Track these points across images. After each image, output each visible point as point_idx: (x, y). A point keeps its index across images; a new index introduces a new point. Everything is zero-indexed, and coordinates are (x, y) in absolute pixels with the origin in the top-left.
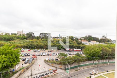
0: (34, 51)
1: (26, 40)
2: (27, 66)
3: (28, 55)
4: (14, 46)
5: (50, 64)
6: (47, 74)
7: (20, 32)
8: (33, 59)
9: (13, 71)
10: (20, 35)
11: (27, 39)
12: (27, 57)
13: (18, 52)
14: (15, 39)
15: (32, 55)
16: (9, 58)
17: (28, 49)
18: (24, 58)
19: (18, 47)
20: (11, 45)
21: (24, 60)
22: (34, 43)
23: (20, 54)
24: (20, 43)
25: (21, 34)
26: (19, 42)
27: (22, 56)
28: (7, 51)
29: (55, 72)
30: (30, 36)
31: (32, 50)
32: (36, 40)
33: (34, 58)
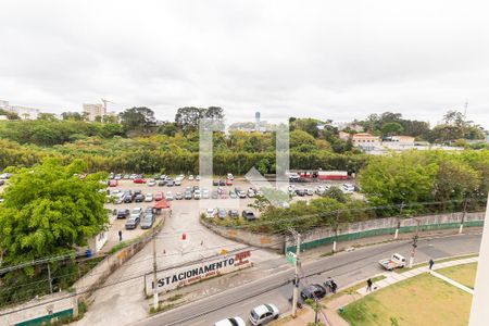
0: (158, 182)
1: (123, 140)
2: (135, 240)
3: (135, 198)
4: (80, 164)
5: (224, 232)
6: (211, 267)
7: (97, 107)
8: (157, 212)
9: (88, 254)
10: (98, 119)
11: (127, 137)
12: (134, 204)
13: (98, 187)
14: (81, 136)
15: (150, 198)
16: (65, 211)
17: (134, 176)
18: (122, 208)
19: (94, 167)
20: (66, 162)
21: (122, 217)
22: (156, 152)
23: (104, 194)
24: (103, 154)
25: (102, 114)
26: (95, 149)
27: (112, 201)
28: (55, 183)
29: (244, 260)
30: (137, 121)
31: (149, 180)
32: (163, 138)
33: (159, 209)
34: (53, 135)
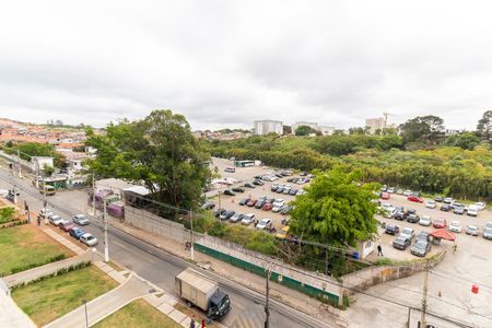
0: (440, 205)
1: (401, 153)
2: (402, 263)
3: (406, 217)
4: (358, 173)
7: (378, 121)
8: (434, 241)
9: (355, 256)
10: (378, 132)
11: (404, 150)
12: (404, 223)
13: (371, 197)
14: (362, 148)
15: (427, 223)
16: (343, 211)
17: (409, 192)
18: (392, 224)
19: (369, 178)
20: (349, 170)
21: (391, 232)
23: (375, 205)
24: (378, 165)
25: (381, 128)
26: (372, 160)
27: (382, 213)
28: (339, 187)
31: (428, 201)
33: (438, 239)
34: (341, 147)
